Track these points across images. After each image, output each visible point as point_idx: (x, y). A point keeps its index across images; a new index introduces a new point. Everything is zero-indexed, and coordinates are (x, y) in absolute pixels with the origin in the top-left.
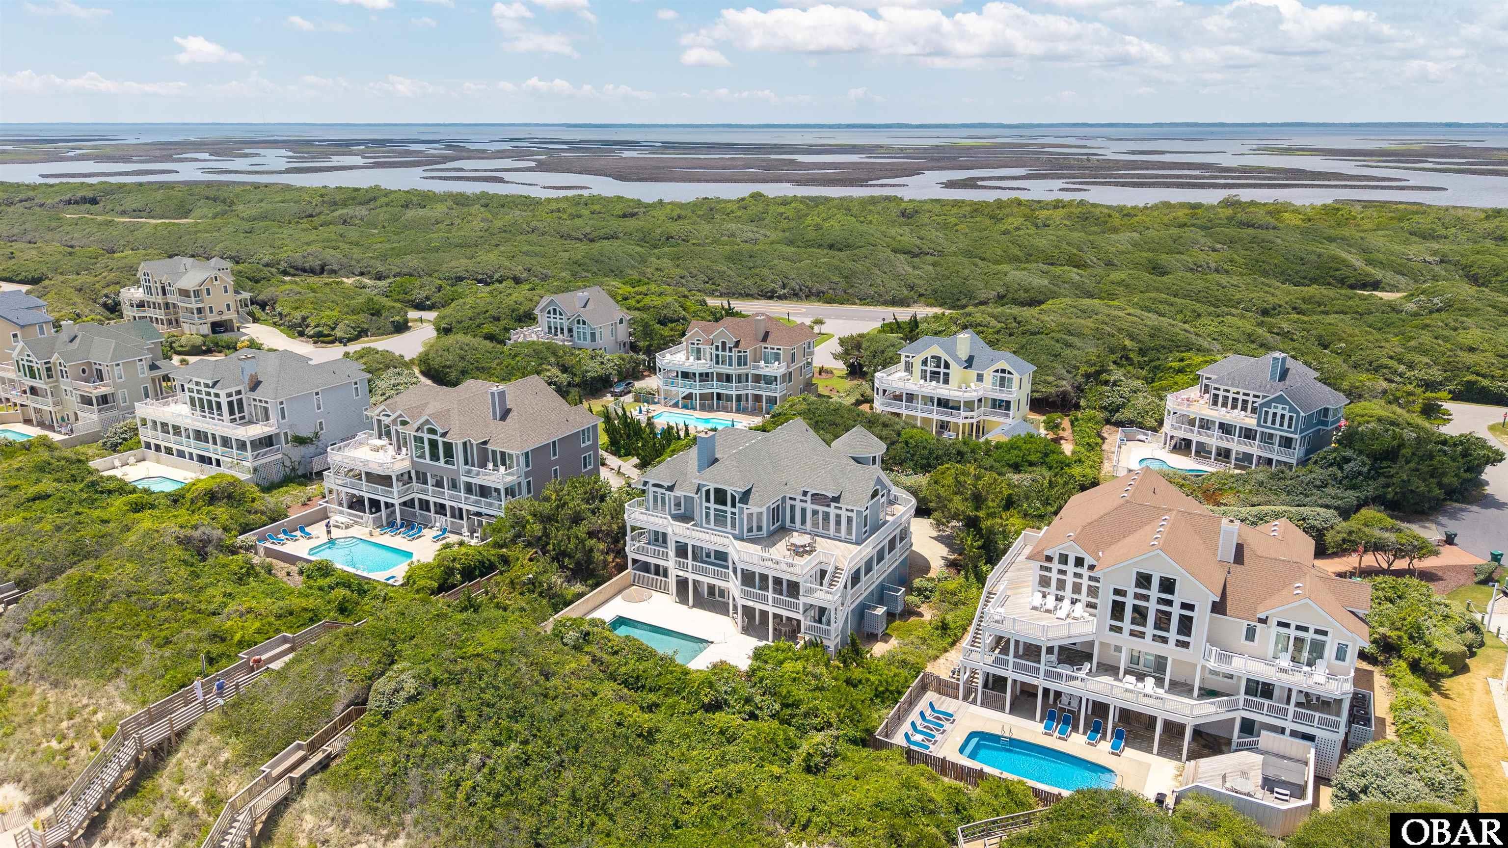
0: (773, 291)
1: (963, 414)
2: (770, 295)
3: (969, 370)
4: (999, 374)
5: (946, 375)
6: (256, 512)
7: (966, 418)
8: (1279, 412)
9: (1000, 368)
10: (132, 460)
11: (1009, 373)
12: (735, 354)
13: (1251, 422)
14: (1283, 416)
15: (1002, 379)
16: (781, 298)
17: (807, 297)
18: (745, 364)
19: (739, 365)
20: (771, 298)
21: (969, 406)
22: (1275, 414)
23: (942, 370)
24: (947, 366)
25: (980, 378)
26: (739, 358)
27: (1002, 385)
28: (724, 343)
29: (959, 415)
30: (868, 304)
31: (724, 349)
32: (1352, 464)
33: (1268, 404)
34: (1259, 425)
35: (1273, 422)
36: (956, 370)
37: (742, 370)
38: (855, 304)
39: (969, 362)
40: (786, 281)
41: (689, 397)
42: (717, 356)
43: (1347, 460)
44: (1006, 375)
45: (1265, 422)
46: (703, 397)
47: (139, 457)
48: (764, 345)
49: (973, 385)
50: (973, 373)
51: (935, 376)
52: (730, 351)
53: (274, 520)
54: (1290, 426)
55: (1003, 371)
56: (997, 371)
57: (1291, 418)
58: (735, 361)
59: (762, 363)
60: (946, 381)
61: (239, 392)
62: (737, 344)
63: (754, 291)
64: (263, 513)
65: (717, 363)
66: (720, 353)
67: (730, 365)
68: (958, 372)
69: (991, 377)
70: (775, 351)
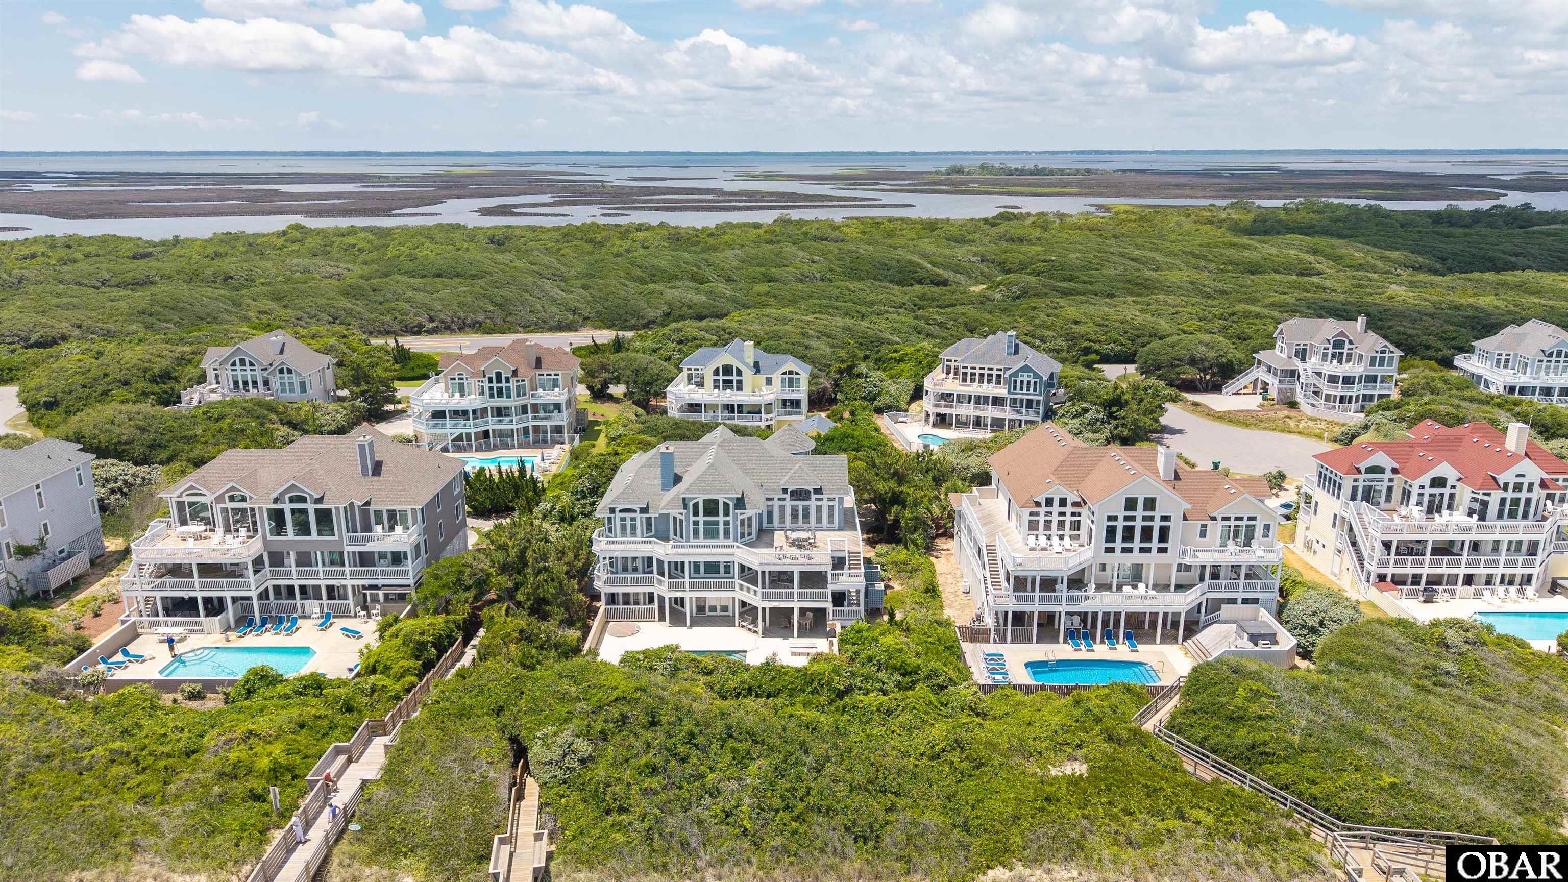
1: (764, 416)
3: (758, 375)
5: (740, 382)
8: (1026, 379)
9: (787, 370)
11: (797, 373)
12: (512, 384)
13: (1002, 392)
14: (1029, 382)
15: (791, 380)
18: (524, 394)
19: (518, 396)
21: (767, 408)
22: (1022, 382)
24: (739, 373)
25: (769, 382)
26: (518, 387)
27: (790, 386)
28: (499, 375)
31: (500, 382)
32: (1091, 413)
33: (1016, 374)
34: (1009, 393)
35: (1022, 389)
36: (748, 376)
37: (522, 401)
39: (757, 368)
41: (459, 438)
42: (491, 389)
43: (1086, 411)
44: (794, 376)
45: (1015, 388)
46: (477, 436)
48: (539, 372)
49: (764, 389)
50: (762, 378)
51: (728, 384)
52: (507, 380)
54: (1035, 390)
55: (791, 372)
57: (1035, 383)
58: (513, 392)
59: (540, 391)
60: (740, 388)
62: (515, 373)
65: (492, 396)
66: (495, 385)
68: (750, 378)
69: (780, 380)
70: (553, 377)
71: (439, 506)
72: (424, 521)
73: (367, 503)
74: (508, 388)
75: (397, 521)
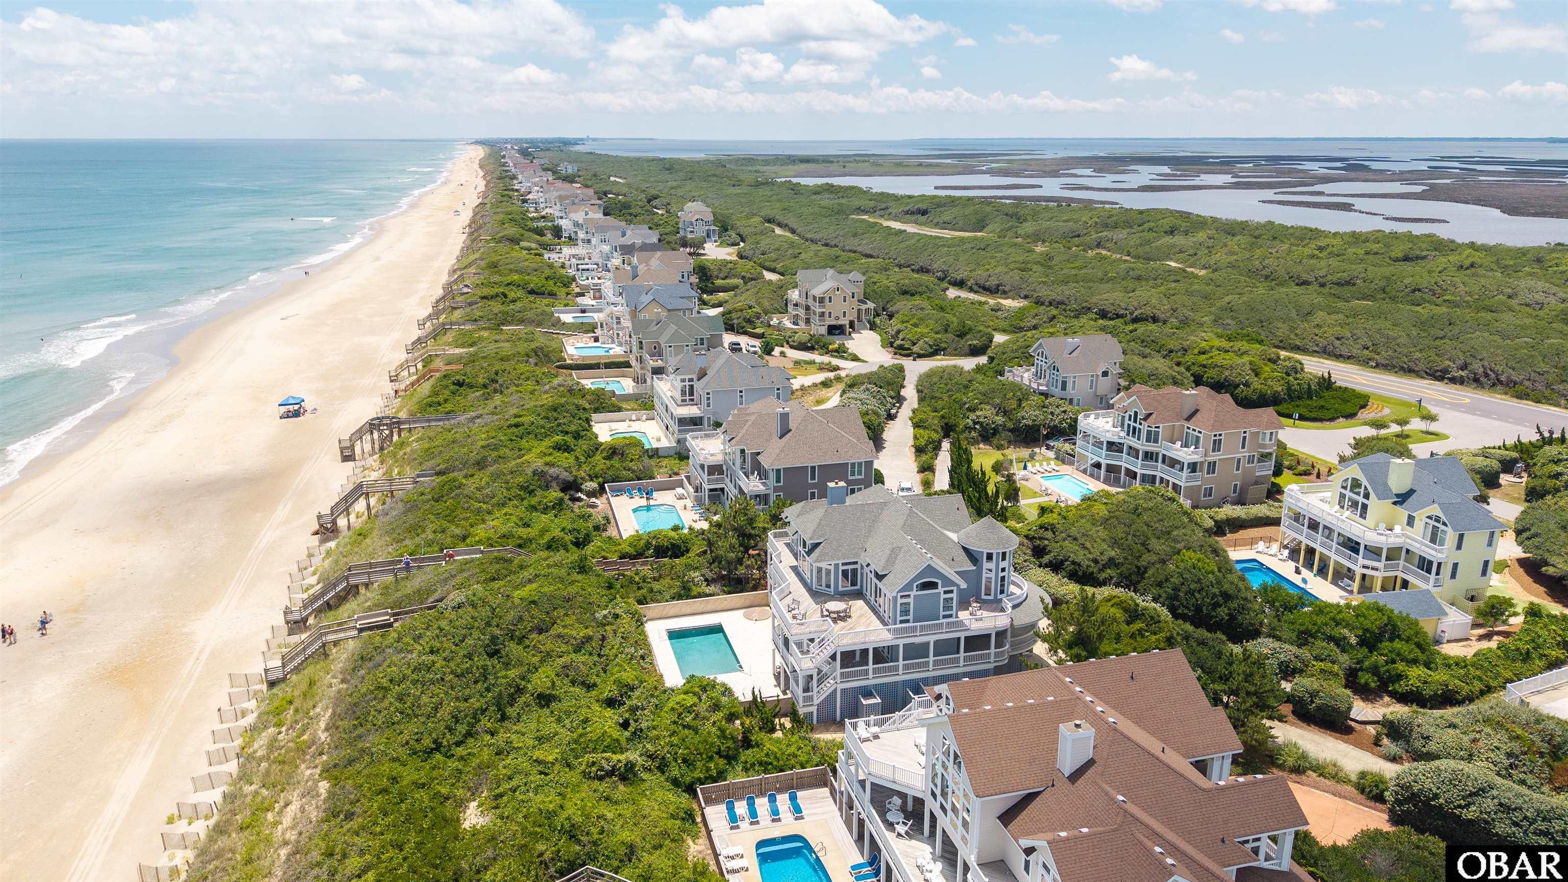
1: (1361, 561)
3: (1398, 508)
4: (1432, 522)
5: (1365, 507)
6: (629, 470)
7: (1364, 567)
9: (1434, 514)
10: (644, 417)
12: (1144, 427)
15: (1435, 530)
18: (1156, 441)
21: (1374, 552)
23: (1361, 499)
24: (1367, 496)
25: (1411, 521)
26: (1149, 433)
28: (1136, 413)
29: (1355, 560)
31: (1135, 421)
36: (1379, 504)
37: (1151, 447)
39: (1402, 499)
40: (1470, 360)
41: (1098, 466)
42: (1129, 426)
46: (1111, 469)
47: (650, 417)
48: (1186, 425)
49: (1398, 529)
50: (1402, 513)
51: (1353, 504)
52: (1141, 423)
53: (639, 479)
55: (1438, 520)
56: (1429, 517)
58: (1144, 435)
59: (1178, 445)
60: (1363, 515)
62: (1148, 416)
64: (633, 471)
65: (1128, 433)
66: (1132, 423)
67: (1139, 439)
68: (1377, 507)
69: (1423, 524)
70: (1196, 433)
71: (813, 478)
72: (778, 481)
73: (758, 454)
74: (1140, 429)
75: (763, 474)
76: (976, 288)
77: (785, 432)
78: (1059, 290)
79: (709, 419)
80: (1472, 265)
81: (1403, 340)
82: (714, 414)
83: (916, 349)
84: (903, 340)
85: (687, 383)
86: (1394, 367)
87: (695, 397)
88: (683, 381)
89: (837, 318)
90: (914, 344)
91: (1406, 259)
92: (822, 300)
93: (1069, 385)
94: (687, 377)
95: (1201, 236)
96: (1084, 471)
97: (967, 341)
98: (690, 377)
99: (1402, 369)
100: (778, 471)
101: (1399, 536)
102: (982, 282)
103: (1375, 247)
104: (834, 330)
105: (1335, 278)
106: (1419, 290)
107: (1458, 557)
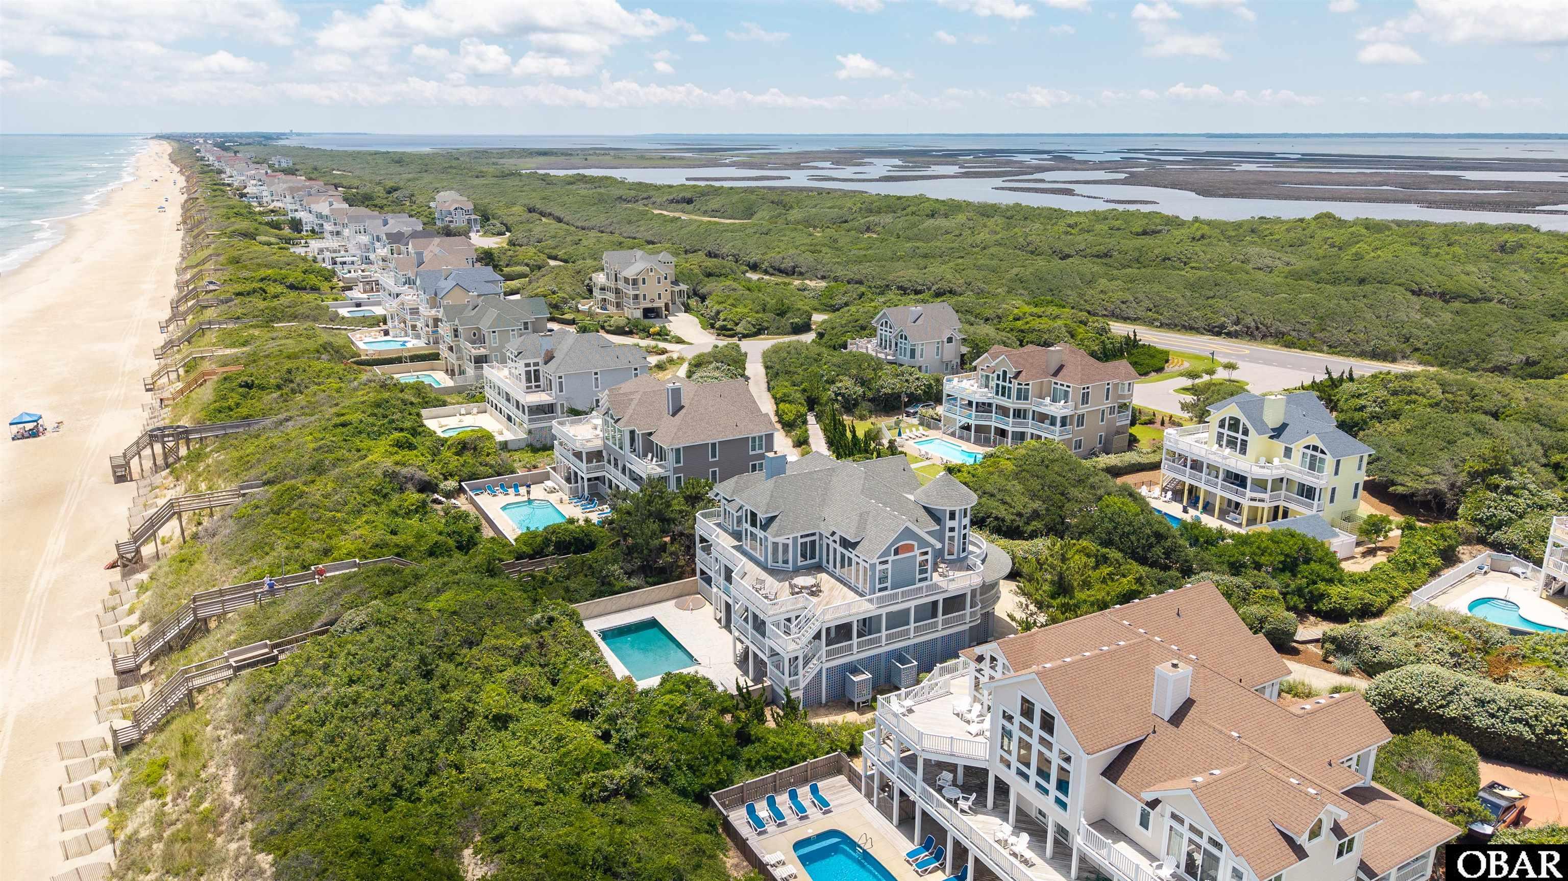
0: (1223, 326)
1: (1249, 493)
2: (1217, 331)
3: (1275, 441)
4: (1310, 452)
5: (1244, 443)
6: (486, 465)
7: (1253, 500)
9: (1312, 444)
10: (475, 410)
11: (1323, 452)
12: (1014, 386)
15: (1313, 459)
16: (1229, 335)
17: (1264, 337)
18: (1026, 398)
19: (1019, 398)
20: (1218, 334)
21: (1261, 485)
23: (1240, 436)
24: (1246, 432)
25: (1288, 452)
26: (1019, 390)
27: (1312, 467)
28: (1005, 372)
29: (1244, 494)
30: (1338, 353)
31: (1004, 380)
37: (1021, 405)
38: (1321, 351)
39: (1278, 432)
40: (1241, 316)
41: (967, 428)
42: (998, 386)
44: (1319, 455)
46: (979, 429)
47: (482, 409)
48: (1054, 380)
49: (1276, 461)
50: (1279, 446)
51: (1232, 443)
52: (1011, 382)
53: (499, 474)
55: (1315, 448)
56: (1308, 447)
58: (1014, 393)
59: (1048, 400)
60: (1243, 451)
61: (536, 364)
62: (1018, 375)
63: (1201, 324)
64: (492, 467)
65: (997, 393)
66: (1001, 383)
67: (1009, 397)
68: (1256, 441)
69: (1301, 454)
70: (1065, 388)
71: (714, 456)
72: (678, 461)
73: (650, 434)
74: (1010, 388)
75: (660, 454)
76: (771, 270)
77: (677, 409)
78: (855, 269)
79: (562, 405)
80: (1203, 237)
81: (1181, 301)
82: (567, 399)
83: (739, 329)
84: (724, 320)
85: (532, 368)
86: (1176, 326)
87: (541, 383)
88: (527, 365)
89: (652, 301)
90: (737, 324)
91: (1145, 233)
92: (635, 282)
93: (918, 353)
94: (532, 361)
95: (961, 218)
96: (953, 434)
97: (788, 319)
98: (536, 360)
99: (1184, 327)
100: (678, 450)
101: (1278, 467)
102: (777, 265)
103: (1117, 223)
104: (649, 313)
105: (1095, 250)
106: (1169, 259)
107: (1336, 482)
